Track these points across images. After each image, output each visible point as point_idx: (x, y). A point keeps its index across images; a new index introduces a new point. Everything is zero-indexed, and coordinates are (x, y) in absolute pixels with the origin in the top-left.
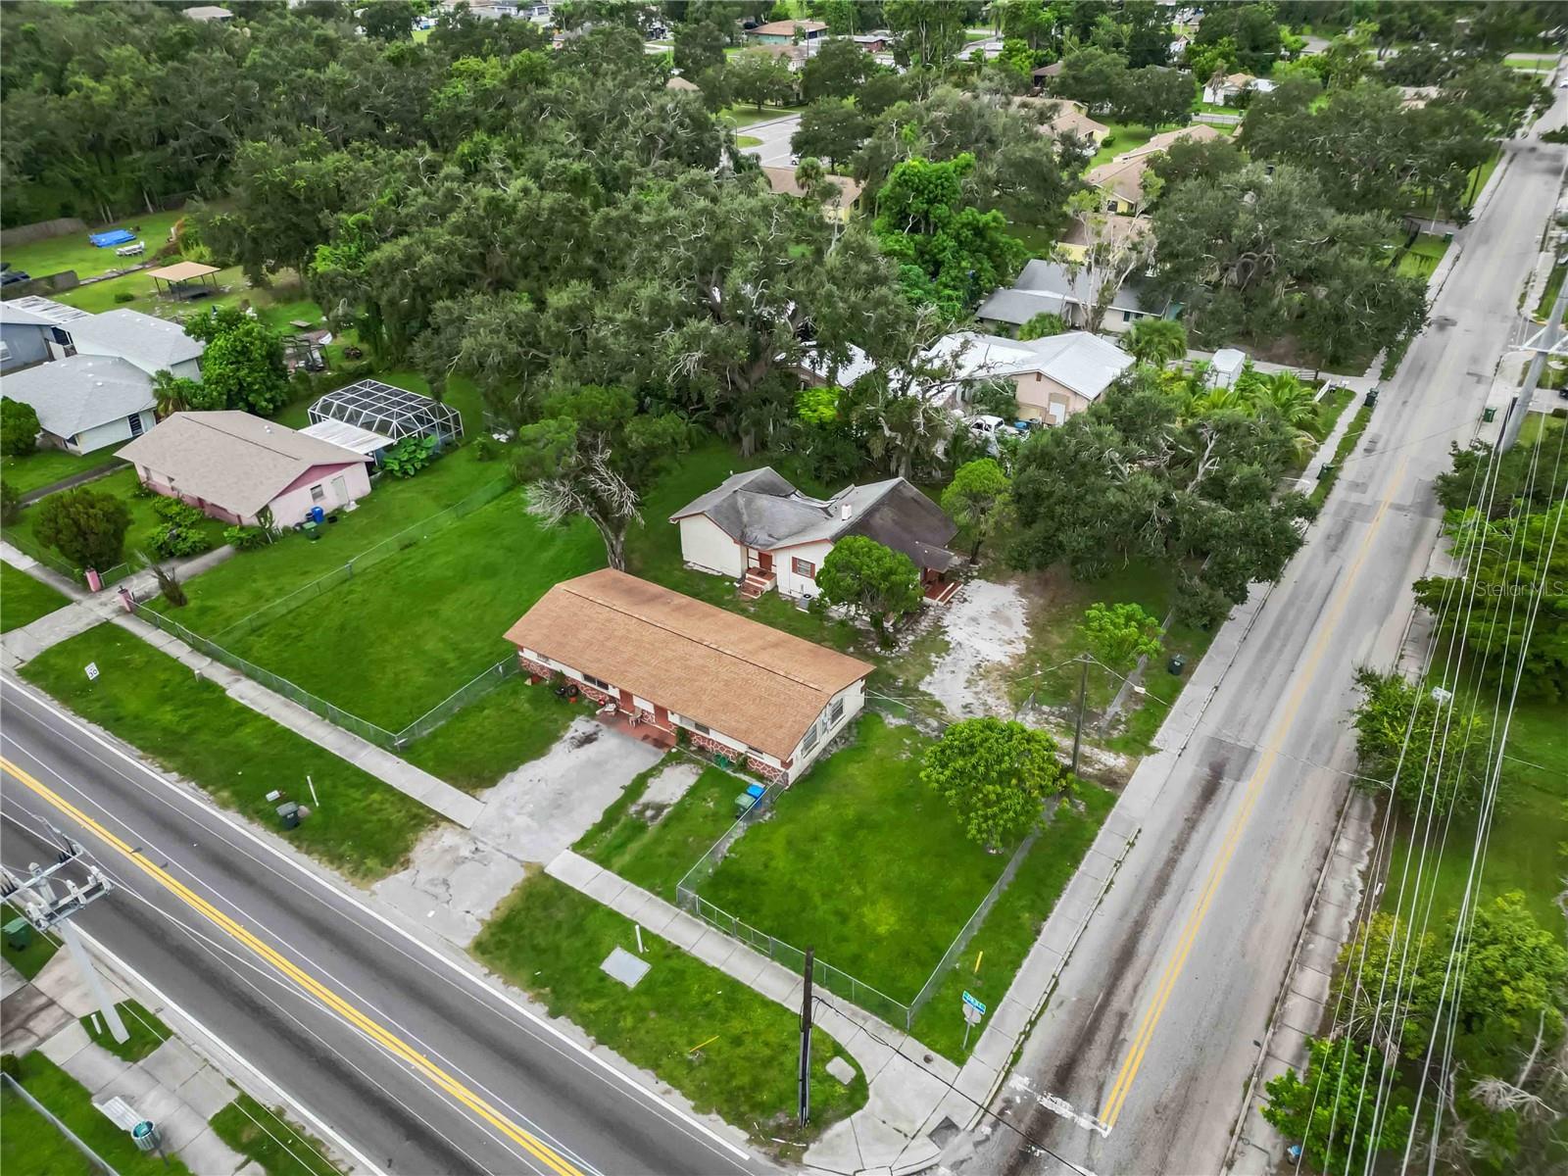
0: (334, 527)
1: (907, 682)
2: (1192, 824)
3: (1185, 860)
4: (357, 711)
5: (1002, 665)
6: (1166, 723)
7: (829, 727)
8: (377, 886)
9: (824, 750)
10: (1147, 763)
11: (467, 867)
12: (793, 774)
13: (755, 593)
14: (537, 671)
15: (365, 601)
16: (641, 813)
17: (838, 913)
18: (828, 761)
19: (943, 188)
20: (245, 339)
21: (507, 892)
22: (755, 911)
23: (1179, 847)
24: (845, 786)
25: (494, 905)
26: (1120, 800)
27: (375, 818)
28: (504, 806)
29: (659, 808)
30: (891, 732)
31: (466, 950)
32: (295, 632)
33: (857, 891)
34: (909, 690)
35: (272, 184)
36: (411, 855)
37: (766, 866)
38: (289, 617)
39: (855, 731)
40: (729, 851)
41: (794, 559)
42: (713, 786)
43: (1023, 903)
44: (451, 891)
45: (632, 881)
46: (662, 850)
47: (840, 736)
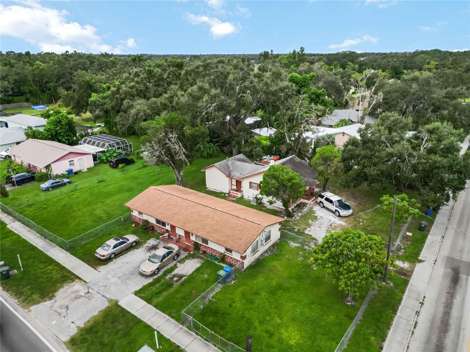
0: (76, 176)
1: (299, 230)
2: (451, 295)
3: (455, 312)
4: (57, 234)
5: (342, 225)
6: (423, 250)
7: (264, 244)
8: (33, 308)
9: (262, 255)
10: (418, 267)
11: (81, 300)
12: (247, 263)
13: (234, 197)
14: (138, 221)
15: (77, 198)
16: (171, 279)
17: (267, 331)
18: (263, 259)
19: (305, 82)
20: (60, 118)
21: (96, 313)
22: (222, 328)
23: (449, 305)
24: (271, 270)
25: (88, 319)
26: (410, 282)
27: (46, 276)
28: (108, 273)
29: (181, 277)
30: (293, 249)
31: (65, 343)
32: (45, 206)
33: (279, 321)
34: (301, 233)
35: (85, 82)
36: (56, 294)
37: (230, 306)
38: (46, 202)
39: (276, 248)
40: (213, 297)
41: (250, 182)
42: (207, 268)
43: (369, 331)
44: (68, 311)
45: (160, 310)
46: (178, 296)
47: (269, 249)
